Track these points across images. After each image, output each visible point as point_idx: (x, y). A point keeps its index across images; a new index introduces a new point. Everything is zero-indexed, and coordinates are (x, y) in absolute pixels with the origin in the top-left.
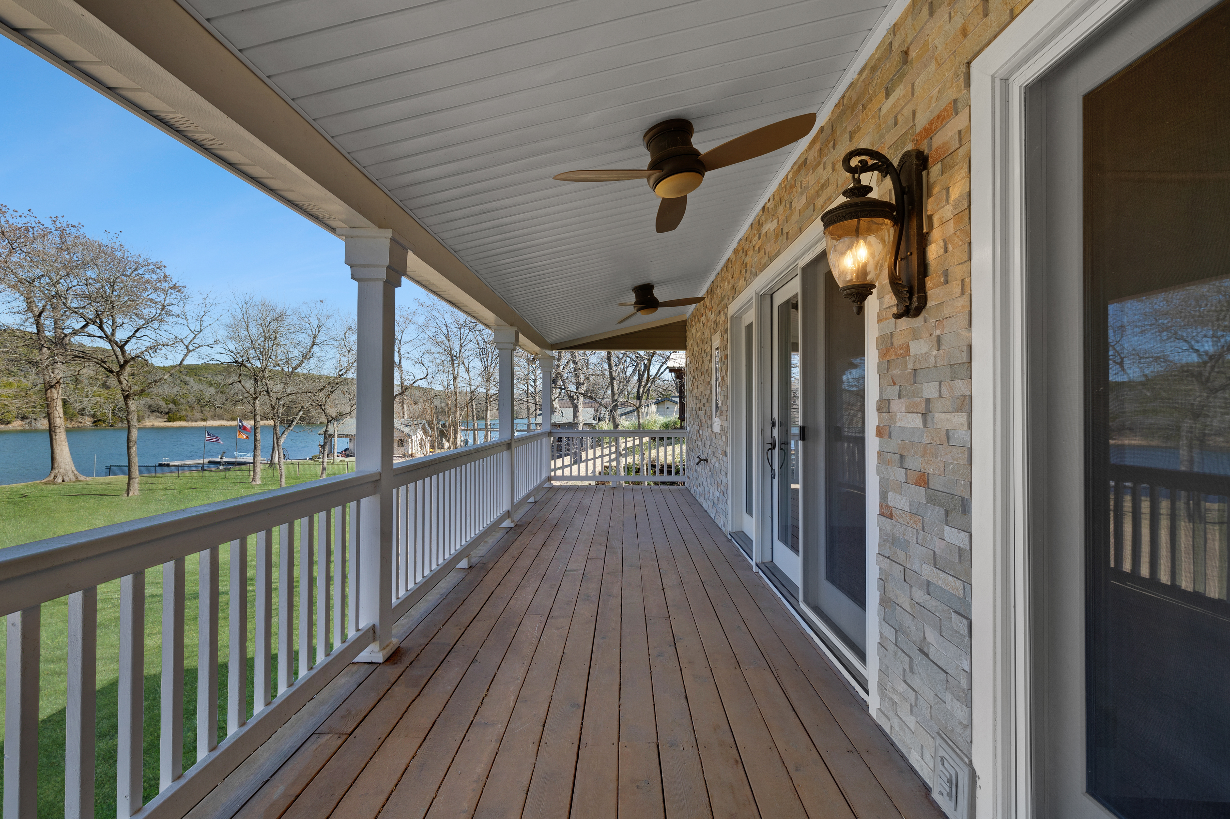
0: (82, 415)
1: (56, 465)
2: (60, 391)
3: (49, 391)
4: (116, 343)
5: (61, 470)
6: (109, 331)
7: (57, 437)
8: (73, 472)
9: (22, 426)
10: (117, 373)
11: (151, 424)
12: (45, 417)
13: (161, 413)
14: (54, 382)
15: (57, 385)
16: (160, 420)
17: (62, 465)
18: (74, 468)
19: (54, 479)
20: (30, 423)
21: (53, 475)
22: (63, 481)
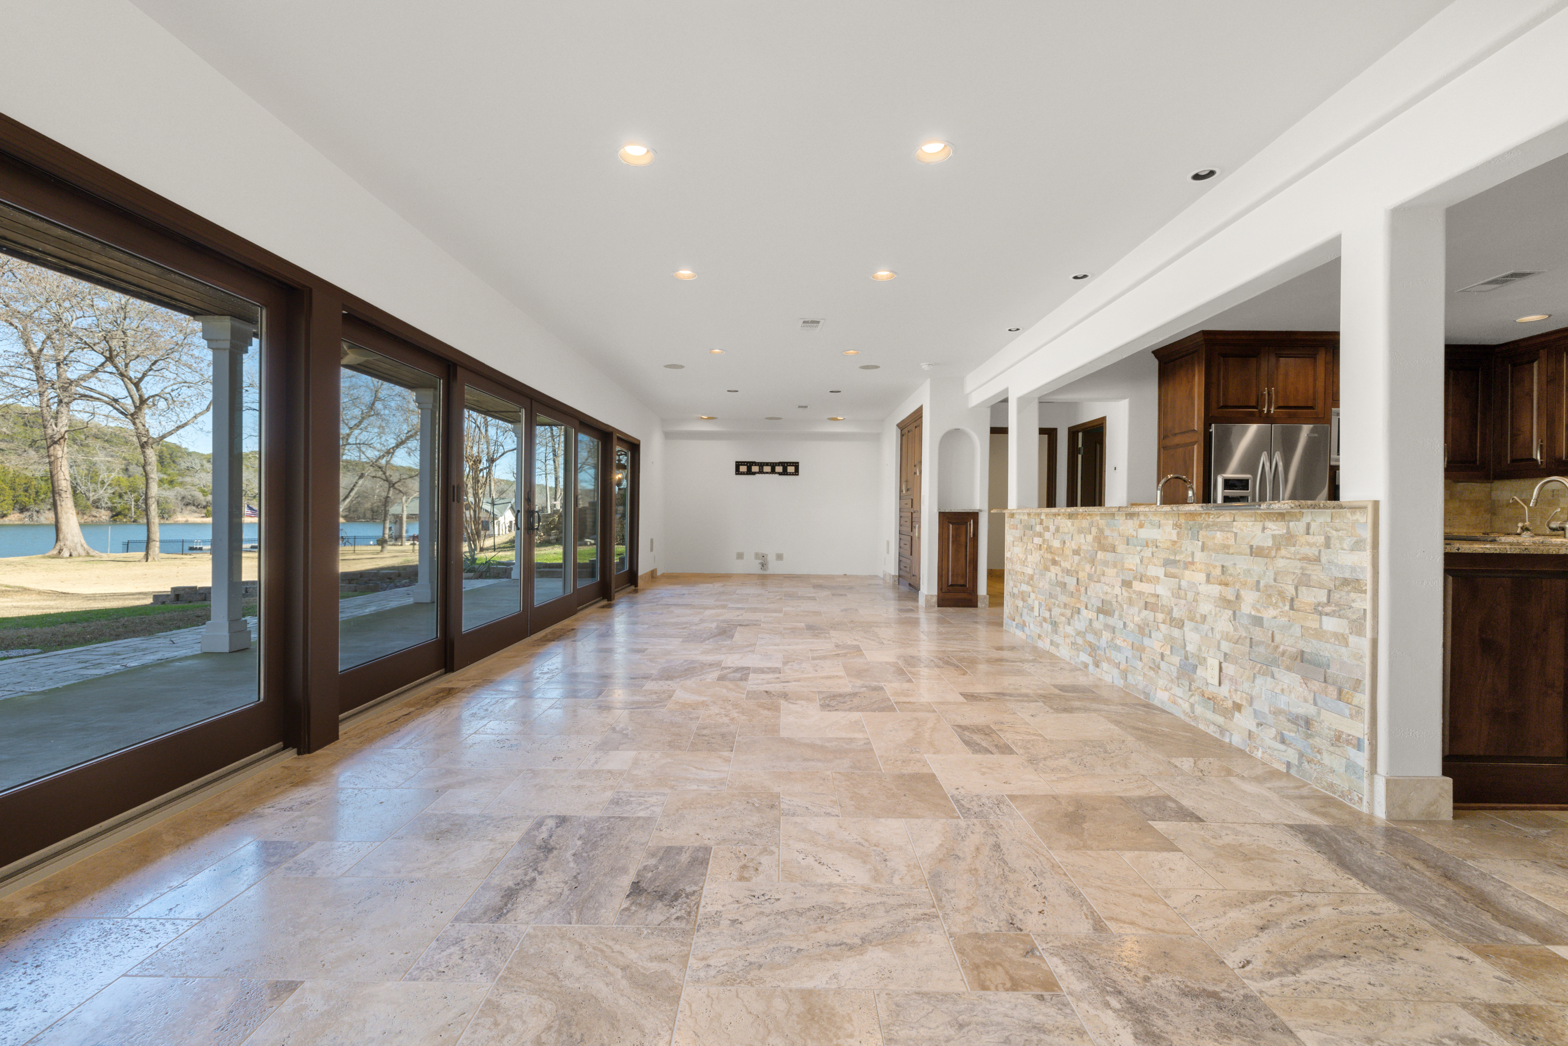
0: (97, 507)
1: (61, 536)
2: (65, 448)
3: (52, 448)
4: (130, 379)
5: (68, 543)
6: (122, 367)
7: (63, 503)
8: (82, 546)
9: (20, 520)
10: (132, 415)
11: (184, 519)
12: (49, 509)
13: (197, 507)
14: (57, 437)
15: (62, 440)
16: (196, 515)
17: (69, 537)
18: (83, 541)
19: (59, 553)
20: (31, 517)
21: (58, 547)
22: (71, 555)
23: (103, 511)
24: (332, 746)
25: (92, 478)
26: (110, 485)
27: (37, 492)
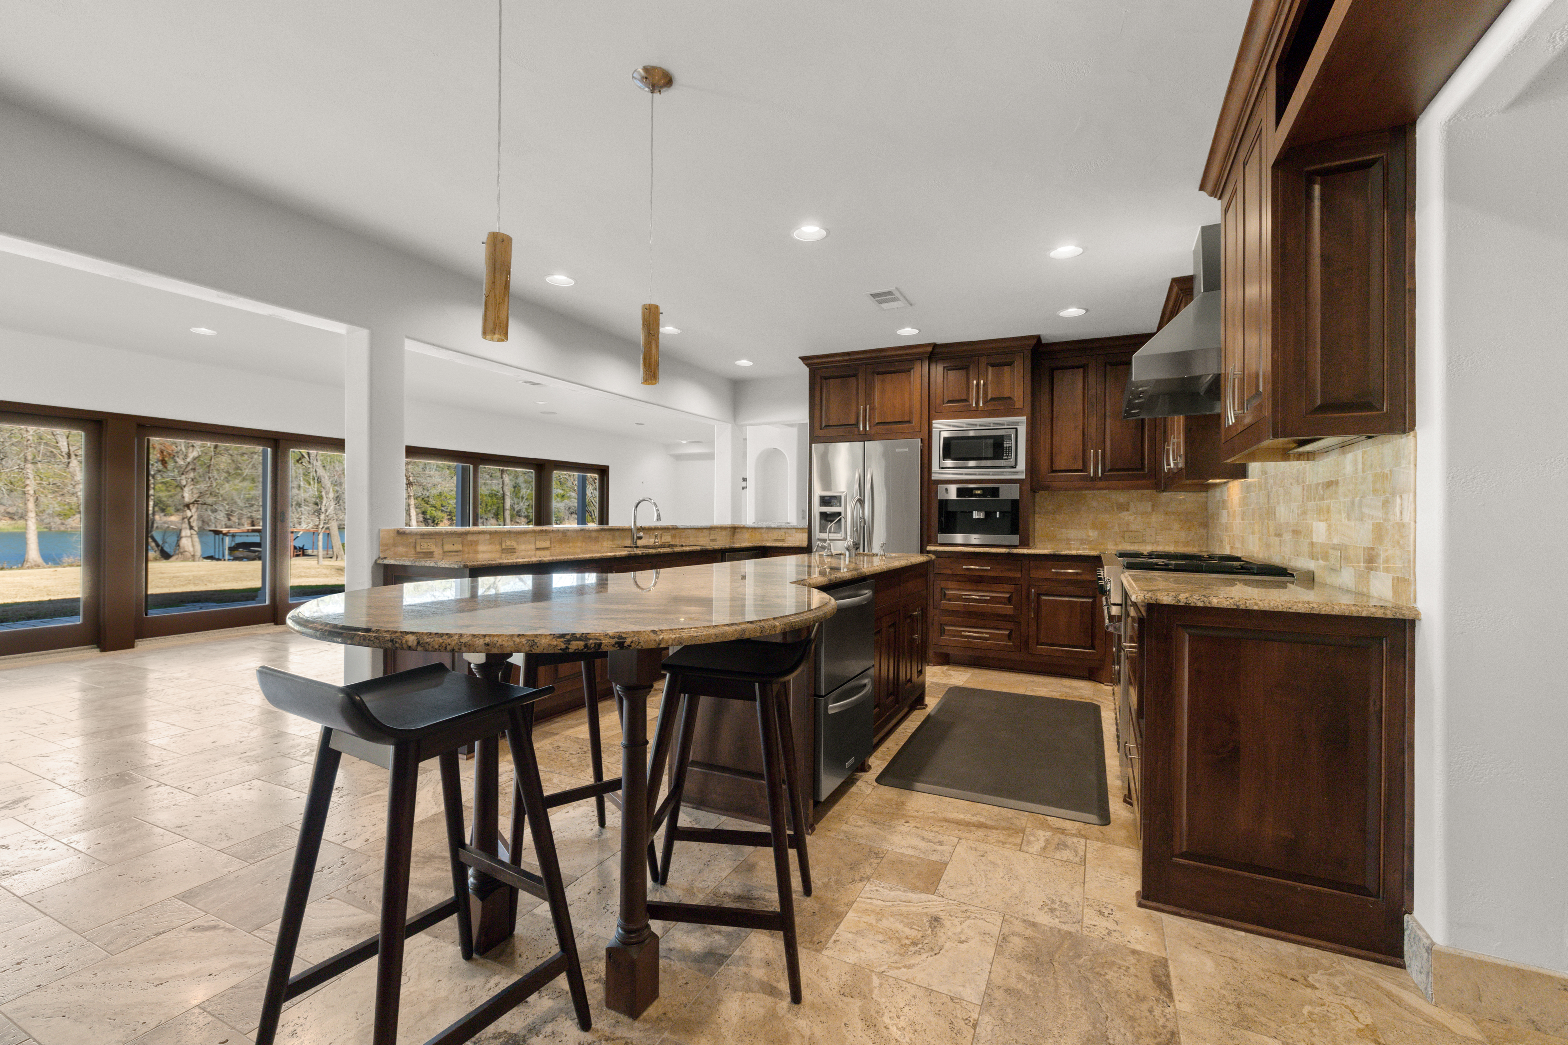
23: (522, 518)
24: (132, 650)
25: (516, 494)
26: (527, 499)
27: (486, 505)
